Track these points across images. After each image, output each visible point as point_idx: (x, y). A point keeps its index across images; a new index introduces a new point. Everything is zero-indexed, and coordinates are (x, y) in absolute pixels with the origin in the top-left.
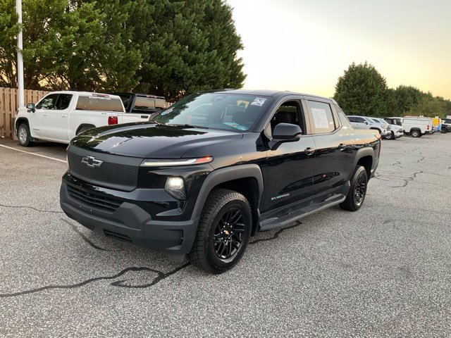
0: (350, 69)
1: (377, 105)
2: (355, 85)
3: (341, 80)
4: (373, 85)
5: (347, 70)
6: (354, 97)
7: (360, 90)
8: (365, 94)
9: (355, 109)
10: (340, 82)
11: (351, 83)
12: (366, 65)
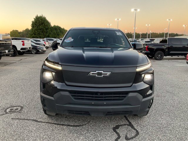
0: (36, 17)
1: (50, 33)
2: (40, 25)
3: (33, 22)
4: (47, 25)
5: (35, 18)
6: (40, 30)
7: (42, 27)
8: (45, 29)
9: (42, 35)
10: (33, 23)
11: (38, 24)
12: (42, 16)
